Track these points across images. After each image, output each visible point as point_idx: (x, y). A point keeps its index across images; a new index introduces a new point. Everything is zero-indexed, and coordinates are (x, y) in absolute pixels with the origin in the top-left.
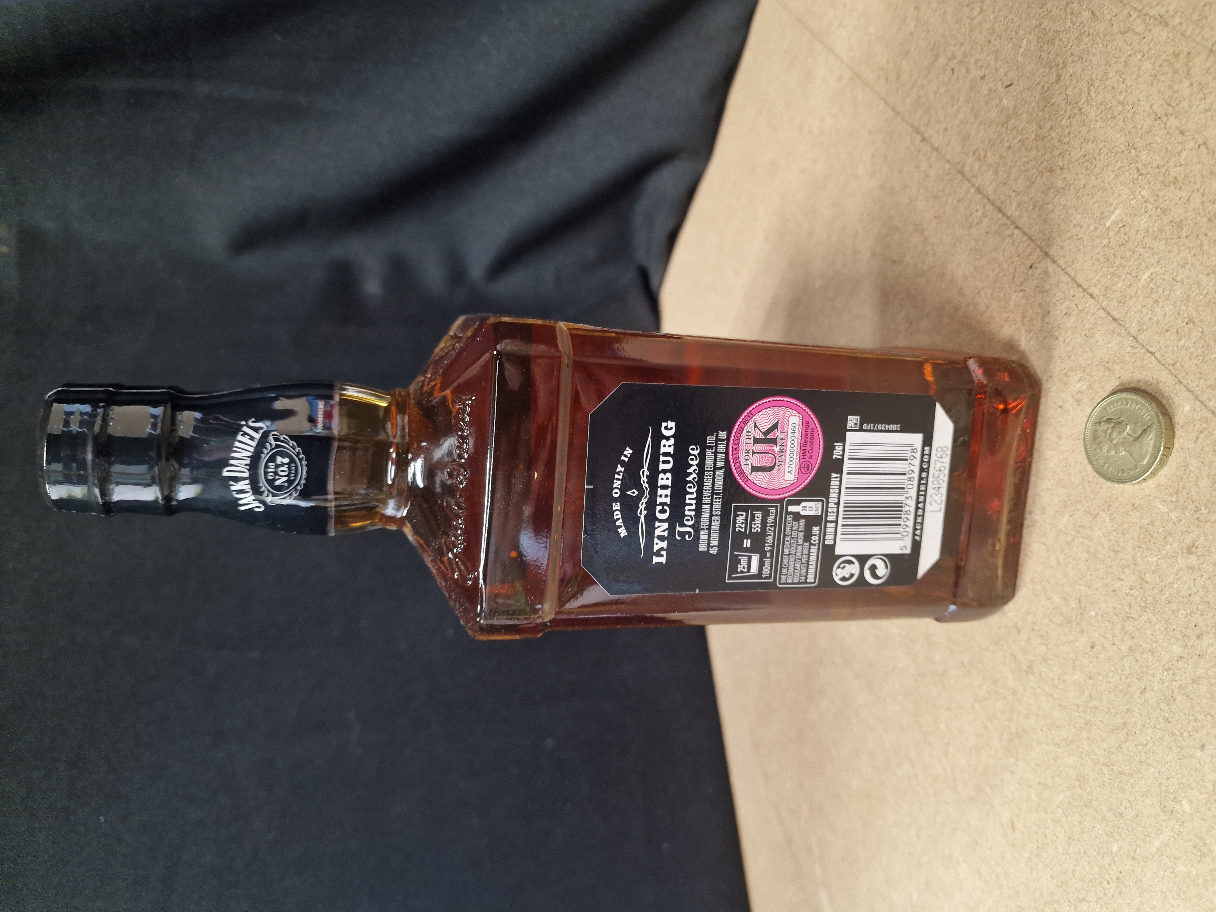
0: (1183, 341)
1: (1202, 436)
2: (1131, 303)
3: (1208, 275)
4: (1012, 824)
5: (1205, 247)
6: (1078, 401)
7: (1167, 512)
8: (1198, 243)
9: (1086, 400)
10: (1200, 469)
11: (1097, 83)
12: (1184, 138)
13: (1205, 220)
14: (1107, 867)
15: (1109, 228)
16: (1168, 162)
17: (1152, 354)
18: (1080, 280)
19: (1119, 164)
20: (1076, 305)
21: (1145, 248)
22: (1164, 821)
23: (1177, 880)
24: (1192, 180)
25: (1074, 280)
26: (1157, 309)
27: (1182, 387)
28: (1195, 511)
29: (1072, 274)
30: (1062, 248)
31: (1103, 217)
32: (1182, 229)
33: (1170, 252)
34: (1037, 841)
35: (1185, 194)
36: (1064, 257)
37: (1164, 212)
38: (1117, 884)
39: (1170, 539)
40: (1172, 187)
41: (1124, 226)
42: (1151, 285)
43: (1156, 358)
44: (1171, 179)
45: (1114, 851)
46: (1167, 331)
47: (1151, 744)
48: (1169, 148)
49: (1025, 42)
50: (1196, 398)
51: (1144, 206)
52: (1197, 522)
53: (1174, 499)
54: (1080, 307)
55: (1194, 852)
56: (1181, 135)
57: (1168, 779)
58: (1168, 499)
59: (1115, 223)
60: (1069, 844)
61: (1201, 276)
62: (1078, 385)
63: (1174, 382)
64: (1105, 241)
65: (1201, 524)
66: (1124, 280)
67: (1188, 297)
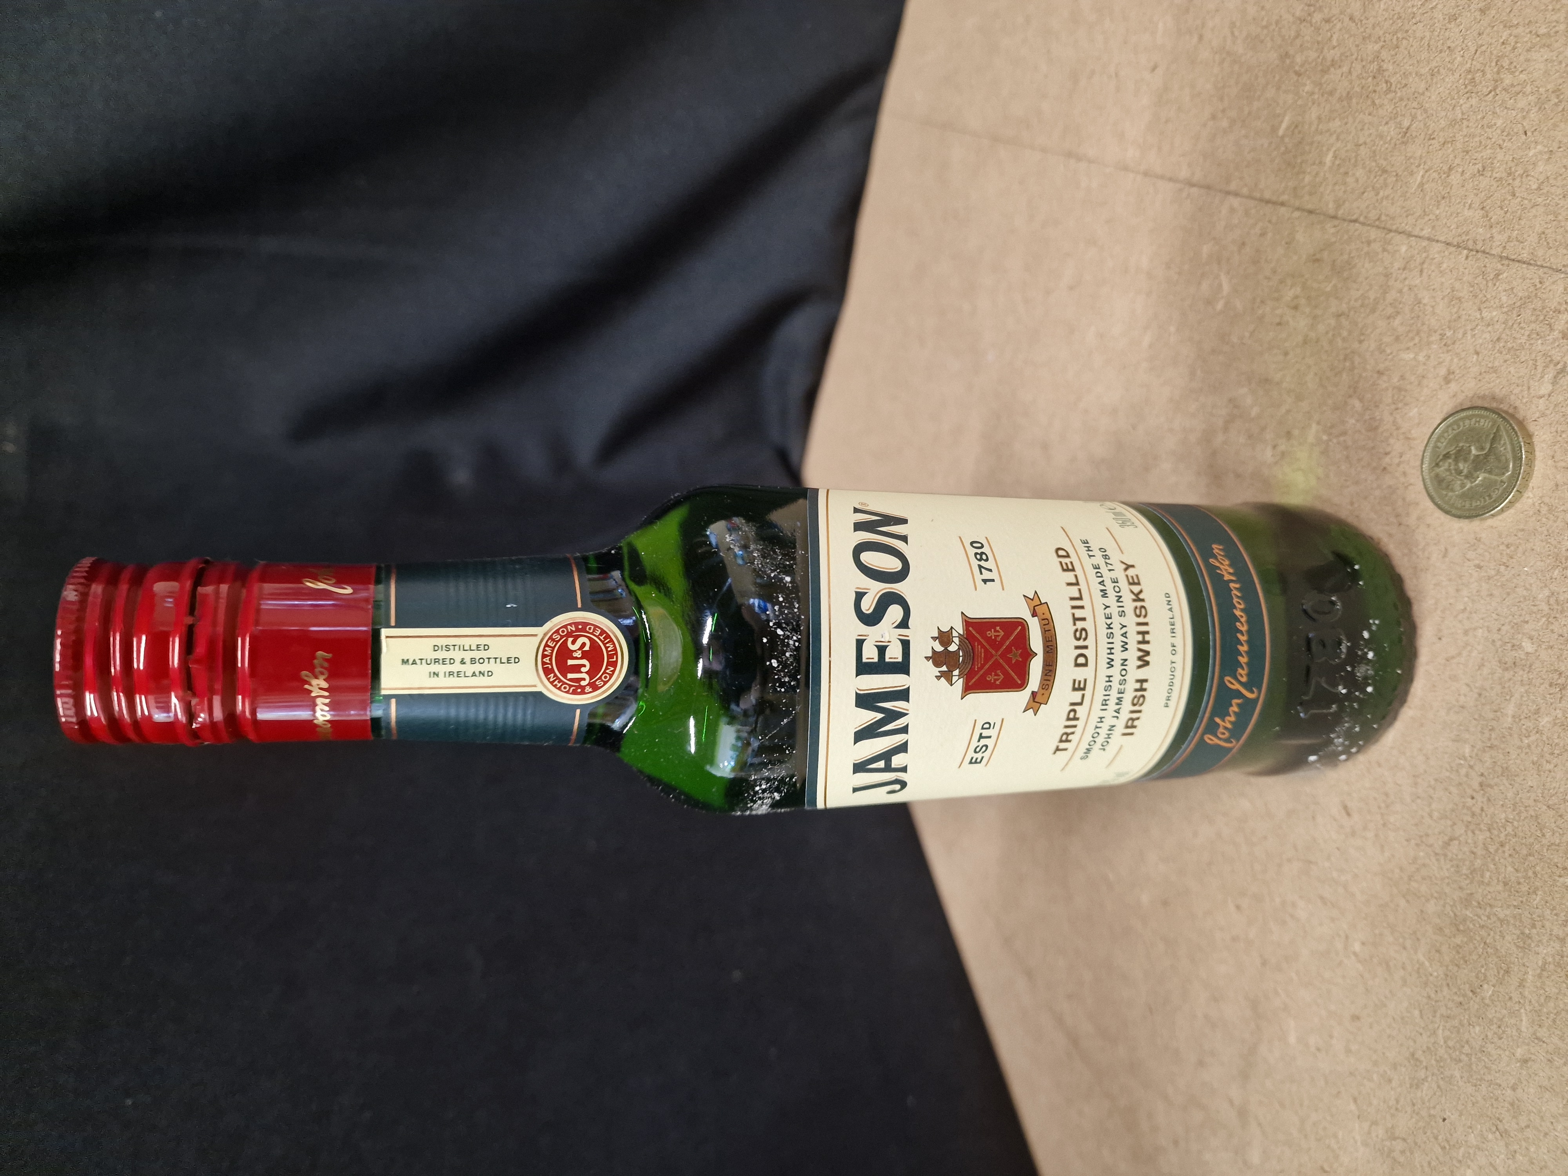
0: (1381, 194)
1: (1425, 266)
2: (1322, 189)
3: (1387, 123)
4: (1345, 808)
5: (1377, 102)
6: (1296, 308)
7: (1414, 358)
8: (1369, 102)
9: (1303, 301)
10: (1434, 297)
11: (1238, 24)
12: (1332, 24)
13: (1370, 79)
14: (1465, 779)
15: (1283, 137)
16: (1322, 52)
17: (1355, 221)
18: (1267, 195)
19: (1277, 78)
20: (1270, 222)
21: (1321, 133)
22: (1510, 679)
23: (1544, 738)
24: (1348, 54)
25: (1261, 200)
26: (1348, 180)
27: (1392, 234)
28: (1441, 339)
29: (1258, 195)
30: (1241, 178)
31: (1274, 129)
32: (1351, 98)
33: (1346, 124)
34: (1379, 807)
35: (1345, 69)
36: (1246, 185)
37: (1331, 93)
38: (1482, 792)
39: (1425, 382)
40: (1332, 69)
41: (1296, 127)
42: (1337, 162)
43: (1360, 223)
44: (1329, 63)
45: (1467, 755)
46: (1363, 193)
47: (1470, 604)
48: (1320, 39)
49: (1160, 25)
50: (1410, 235)
51: (1310, 99)
52: (1445, 348)
53: (1417, 340)
54: (1274, 219)
55: (1551, 692)
56: (1327, 24)
57: (1499, 630)
58: (1411, 344)
59: (1288, 128)
60: (1416, 784)
61: (1381, 128)
62: (1291, 294)
63: (1384, 234)
64: (1283, 149)
65: (1450, 348)
66: (1309, 173)
67: (1374, 152)
